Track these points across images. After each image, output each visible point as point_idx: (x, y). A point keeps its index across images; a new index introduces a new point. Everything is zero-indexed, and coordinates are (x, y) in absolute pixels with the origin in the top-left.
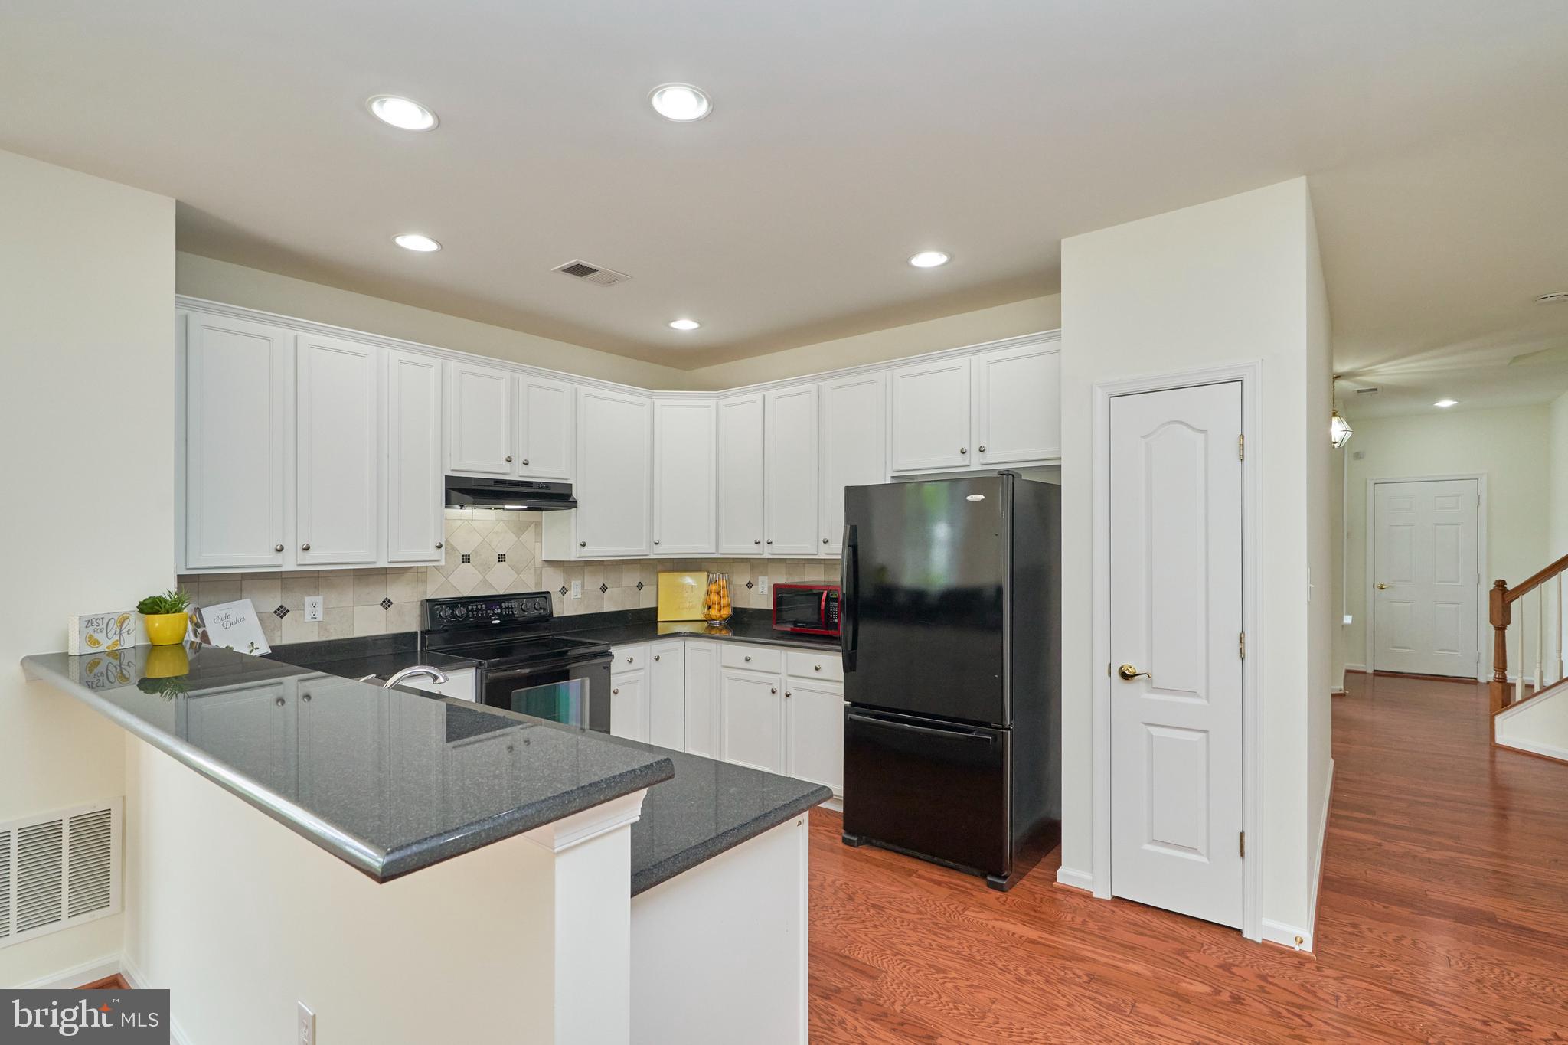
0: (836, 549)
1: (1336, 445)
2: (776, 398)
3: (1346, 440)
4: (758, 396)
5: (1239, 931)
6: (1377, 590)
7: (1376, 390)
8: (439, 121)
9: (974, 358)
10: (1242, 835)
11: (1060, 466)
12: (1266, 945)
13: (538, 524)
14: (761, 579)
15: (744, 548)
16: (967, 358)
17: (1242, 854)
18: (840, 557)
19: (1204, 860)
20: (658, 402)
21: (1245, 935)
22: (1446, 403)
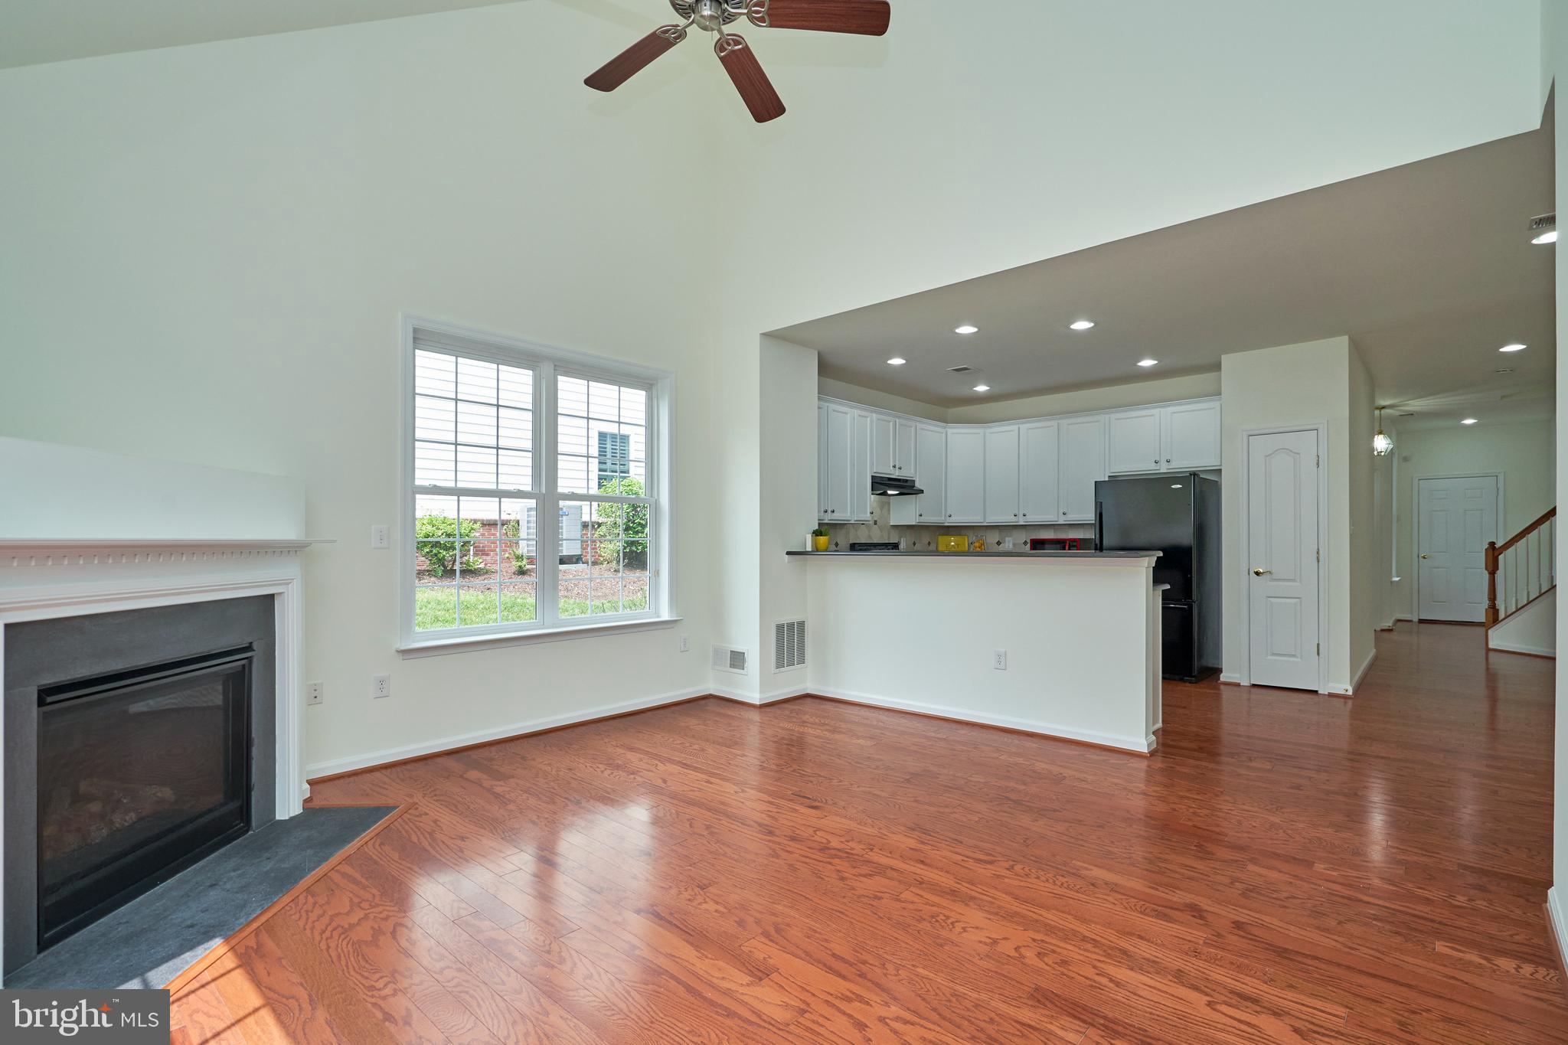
0: (1090, 516)
1: (1383, 454)
2: (1028, 429)
3: (1388, 451)
4: (1015, 427)
5: (1316, 691)
6: (1421, 559)
7: (1412, 414)
8: (979, 329)
9: (1163, 410)
10: (1318, 645)
11: (1221, 470)
12: (1331, 695)
13: (889, 503)
14: (1007, 539)
15: (1007, 519)
16: (1158, 410)
17: (1318, 654)
18: (1094, 522)
19: (1299, 660)
20: (950, 431)
21: (1319, 692)
22: (1469, 421)
